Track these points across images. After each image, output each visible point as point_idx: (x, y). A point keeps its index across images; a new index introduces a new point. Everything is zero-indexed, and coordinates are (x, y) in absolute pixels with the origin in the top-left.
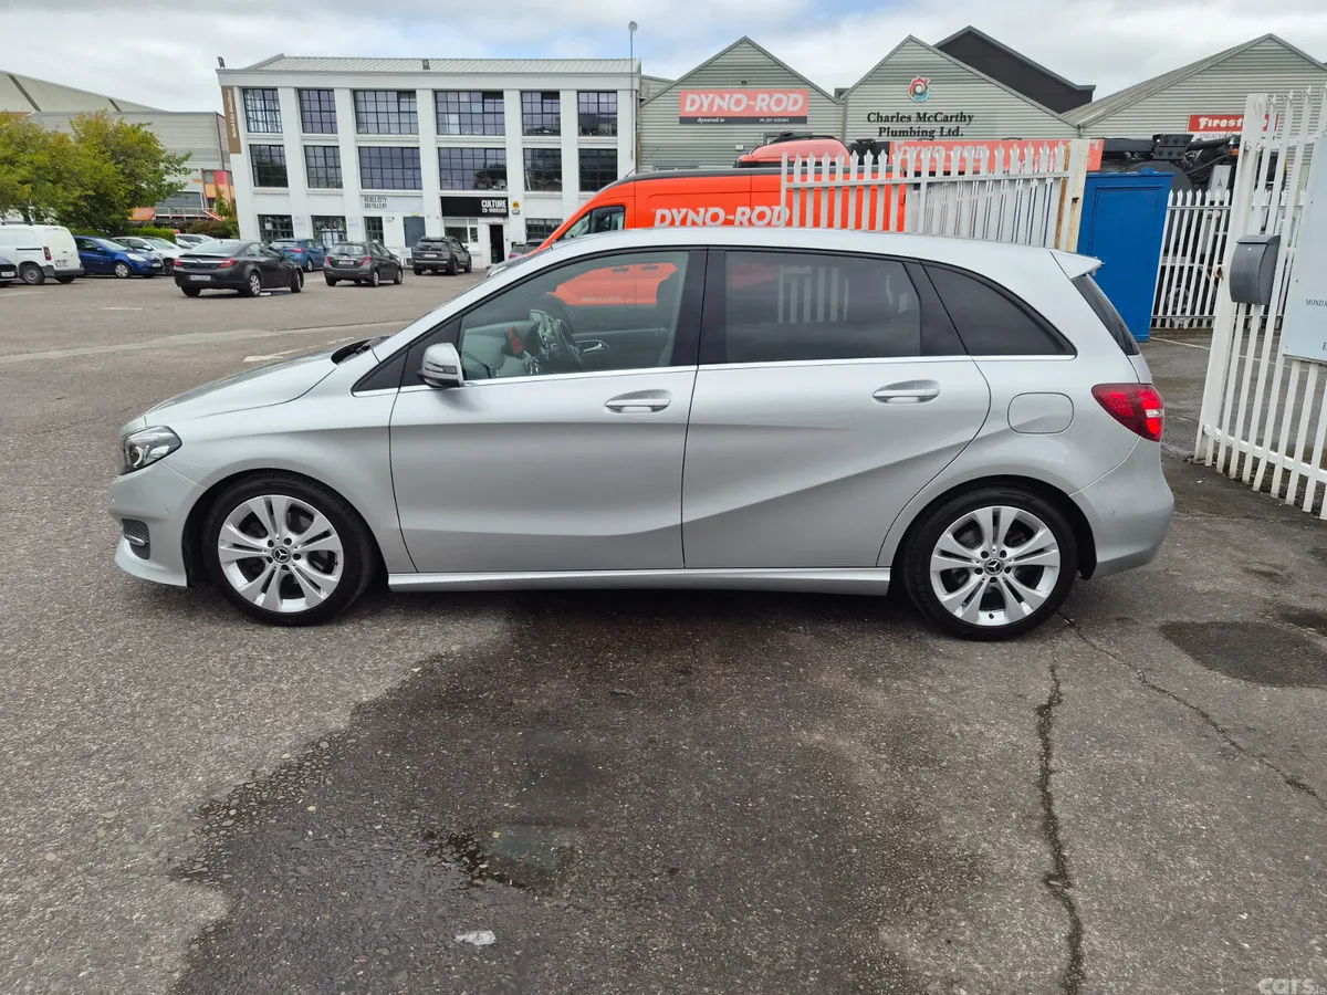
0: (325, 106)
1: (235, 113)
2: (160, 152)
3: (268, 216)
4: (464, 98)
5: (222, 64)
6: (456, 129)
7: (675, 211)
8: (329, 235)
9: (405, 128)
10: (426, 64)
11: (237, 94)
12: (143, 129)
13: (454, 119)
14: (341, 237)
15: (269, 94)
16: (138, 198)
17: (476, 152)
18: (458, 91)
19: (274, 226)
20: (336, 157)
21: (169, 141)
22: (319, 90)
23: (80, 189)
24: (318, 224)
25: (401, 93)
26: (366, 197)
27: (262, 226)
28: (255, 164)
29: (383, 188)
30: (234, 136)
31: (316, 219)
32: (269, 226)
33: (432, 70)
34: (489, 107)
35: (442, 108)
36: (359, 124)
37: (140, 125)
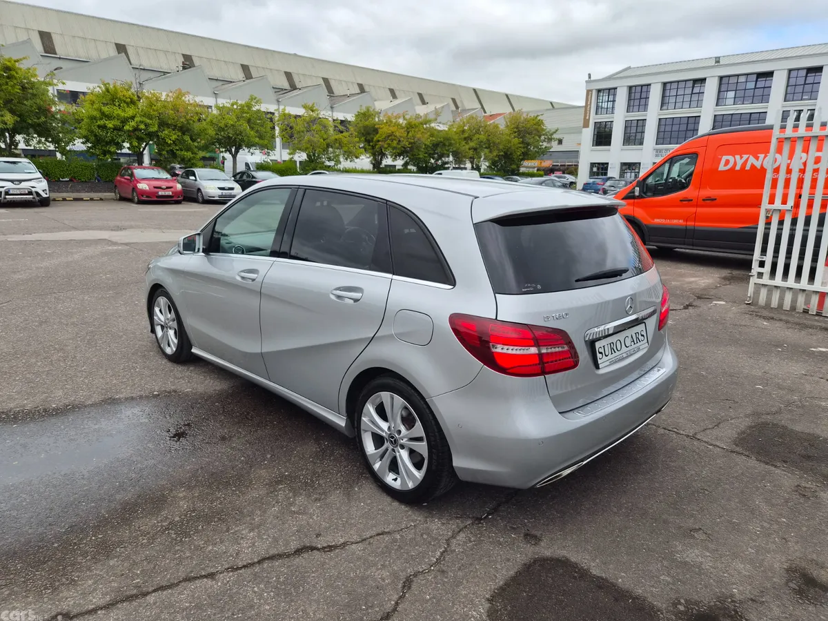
0: (644, 95)
1: (590, 105)
2: (543, 130)
3: (595, 163)
4: (742, 79)
5: (590, 77)
6: (731, 101)
7: (738, 157)
8: (629, 174)
9: (694, 104)
10: (717, 60)
11: (594, 93)
12: (539, 118)
13: (731, 94)
14: (636, 175)
15: (612, 91)
16: (526, 156)
17: (743, 116)
18: (738, 76)
19: (598, 169)
20: (644, 126)
21: (550, 124)
22: (642, 86)
23: (497, 151)
24: (624, 168)
25: (695, 81)
26: (657, 150)
27: (591, 169)
28: (596, 133)
29: (670, 144)
30: (587, 118)
31: (623, 164)
32: (595, 169)
33: (721, 63)
34: (761, 83)
35: (724, 88)
36: (663, 104)
37: (538, 116)
